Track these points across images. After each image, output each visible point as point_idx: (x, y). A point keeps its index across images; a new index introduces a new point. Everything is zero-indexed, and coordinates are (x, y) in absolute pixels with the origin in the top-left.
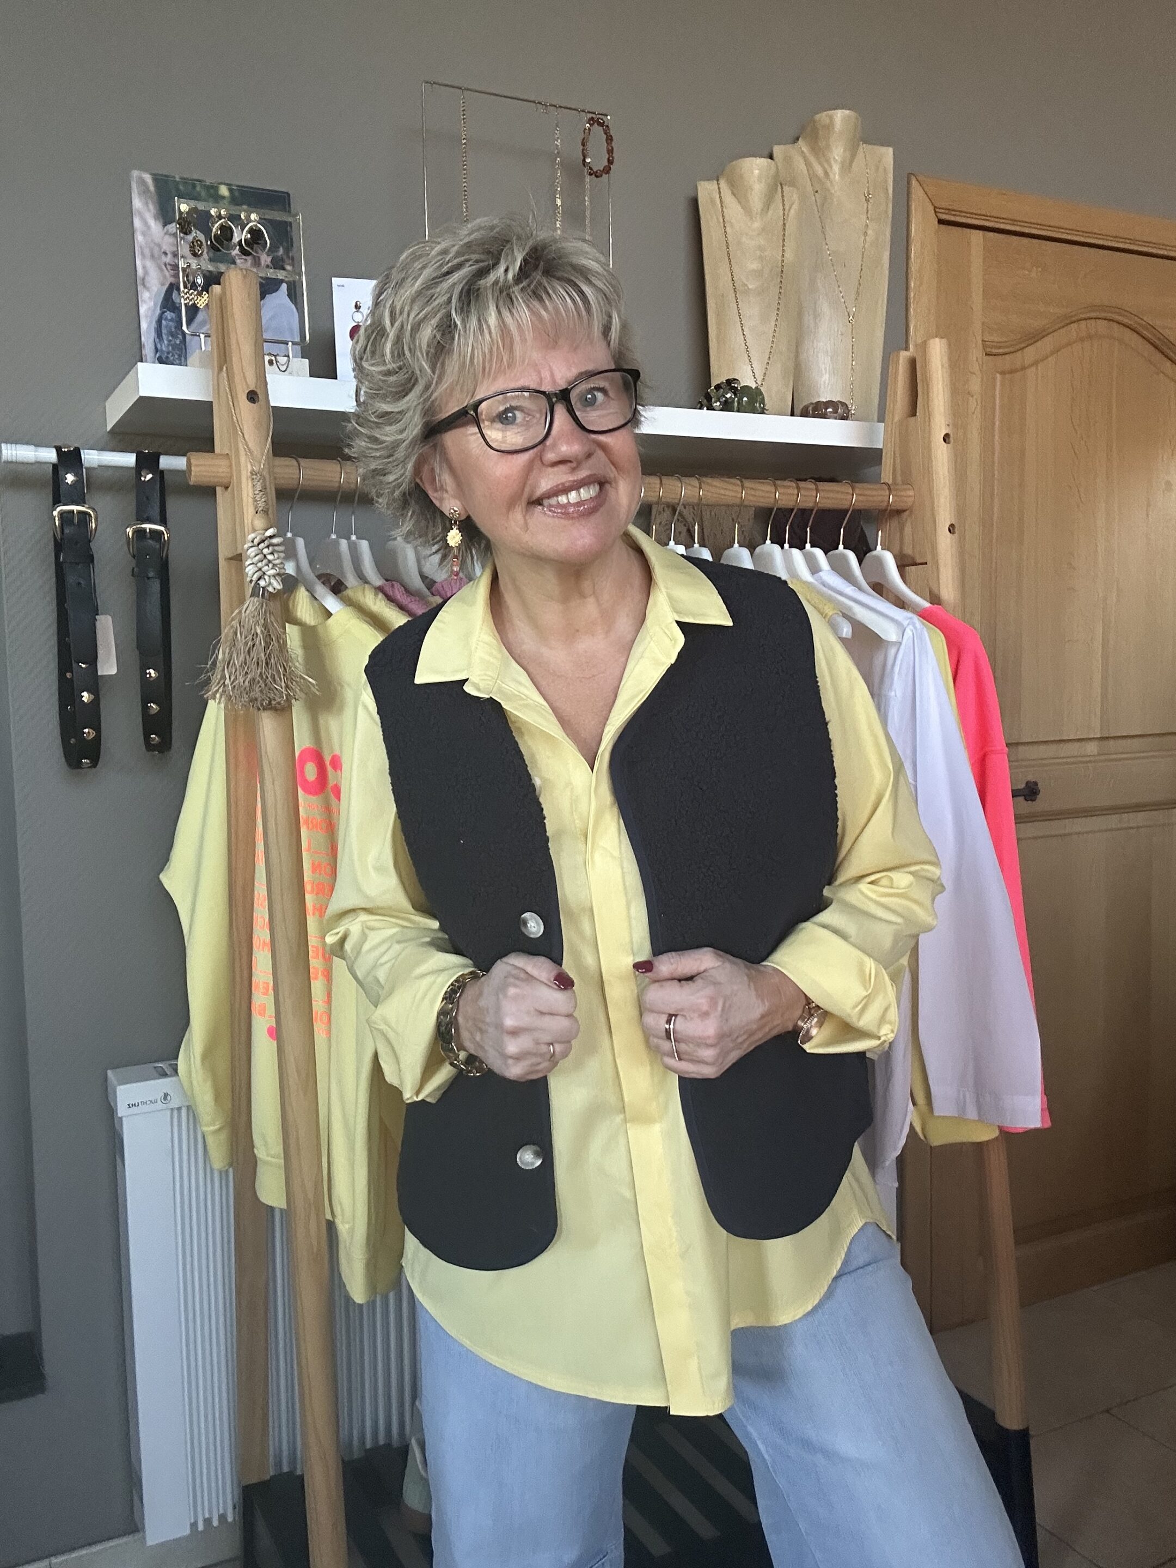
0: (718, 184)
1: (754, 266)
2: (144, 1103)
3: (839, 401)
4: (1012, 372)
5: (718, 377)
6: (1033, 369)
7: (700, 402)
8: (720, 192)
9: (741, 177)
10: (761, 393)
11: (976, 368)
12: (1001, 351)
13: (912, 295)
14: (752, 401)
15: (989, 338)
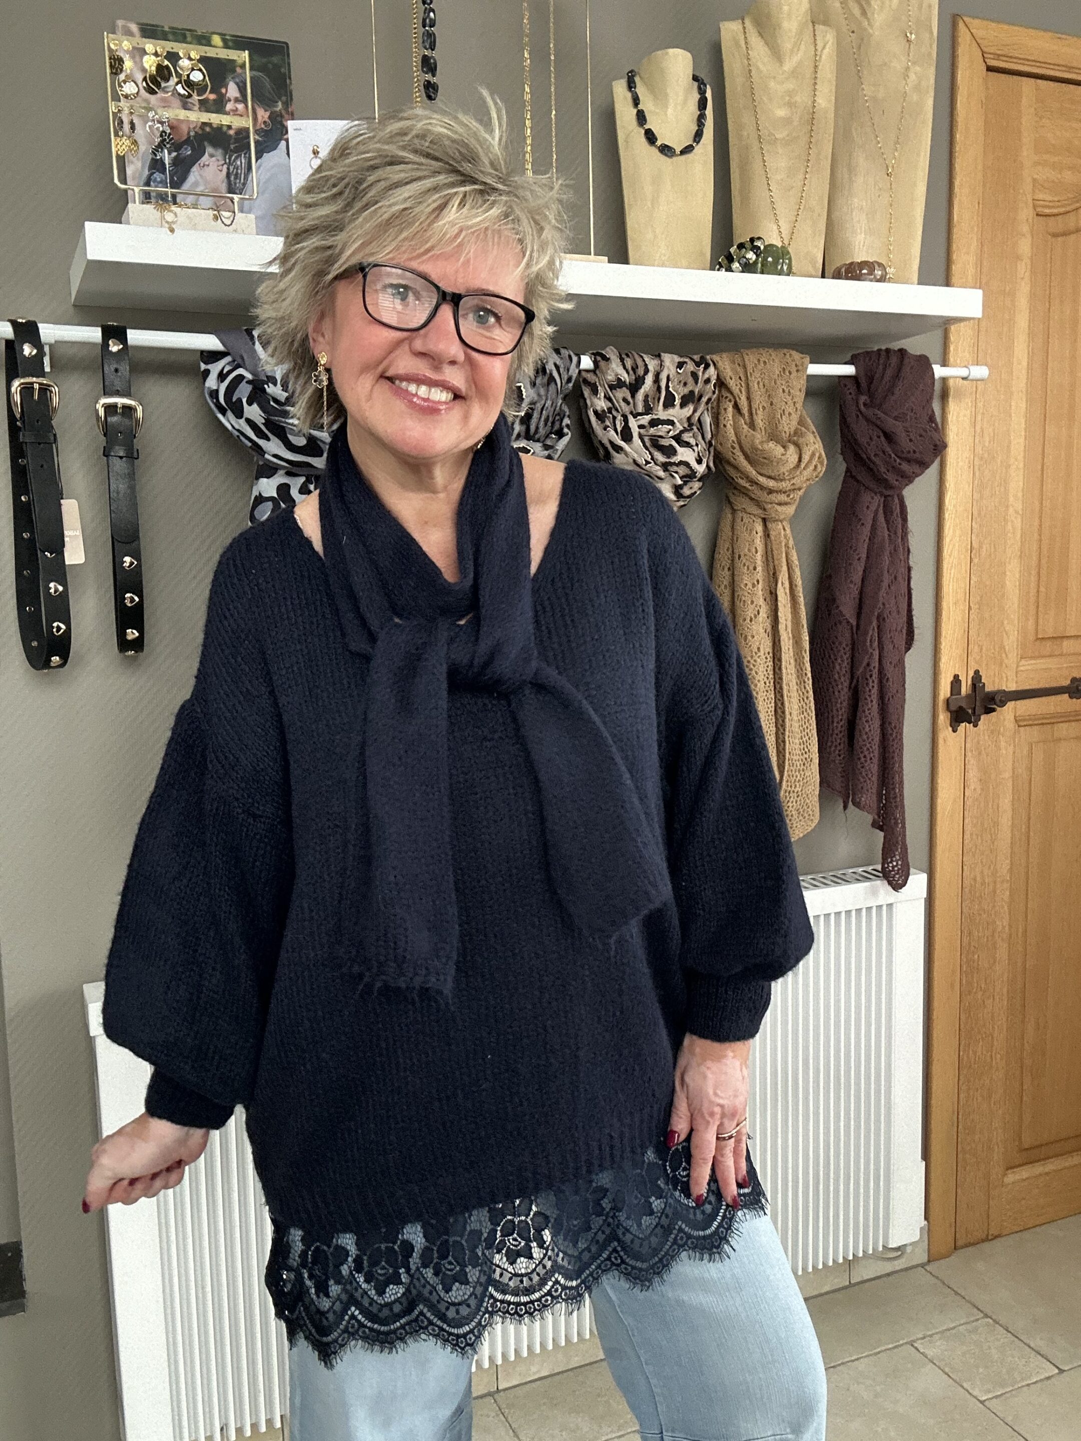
0: (743, 23)
1: (781, 113)
3: (877, 263)
4: (1064, 234)
5: (741, 235)
7: (720, 264)
8: (745, 32)
9: (768, 16)
10: (788, 253)
11: (1025, 229)
12: (1055, 211)
13: (957, 149)
14: (776, 262)
15: (1040, 196)
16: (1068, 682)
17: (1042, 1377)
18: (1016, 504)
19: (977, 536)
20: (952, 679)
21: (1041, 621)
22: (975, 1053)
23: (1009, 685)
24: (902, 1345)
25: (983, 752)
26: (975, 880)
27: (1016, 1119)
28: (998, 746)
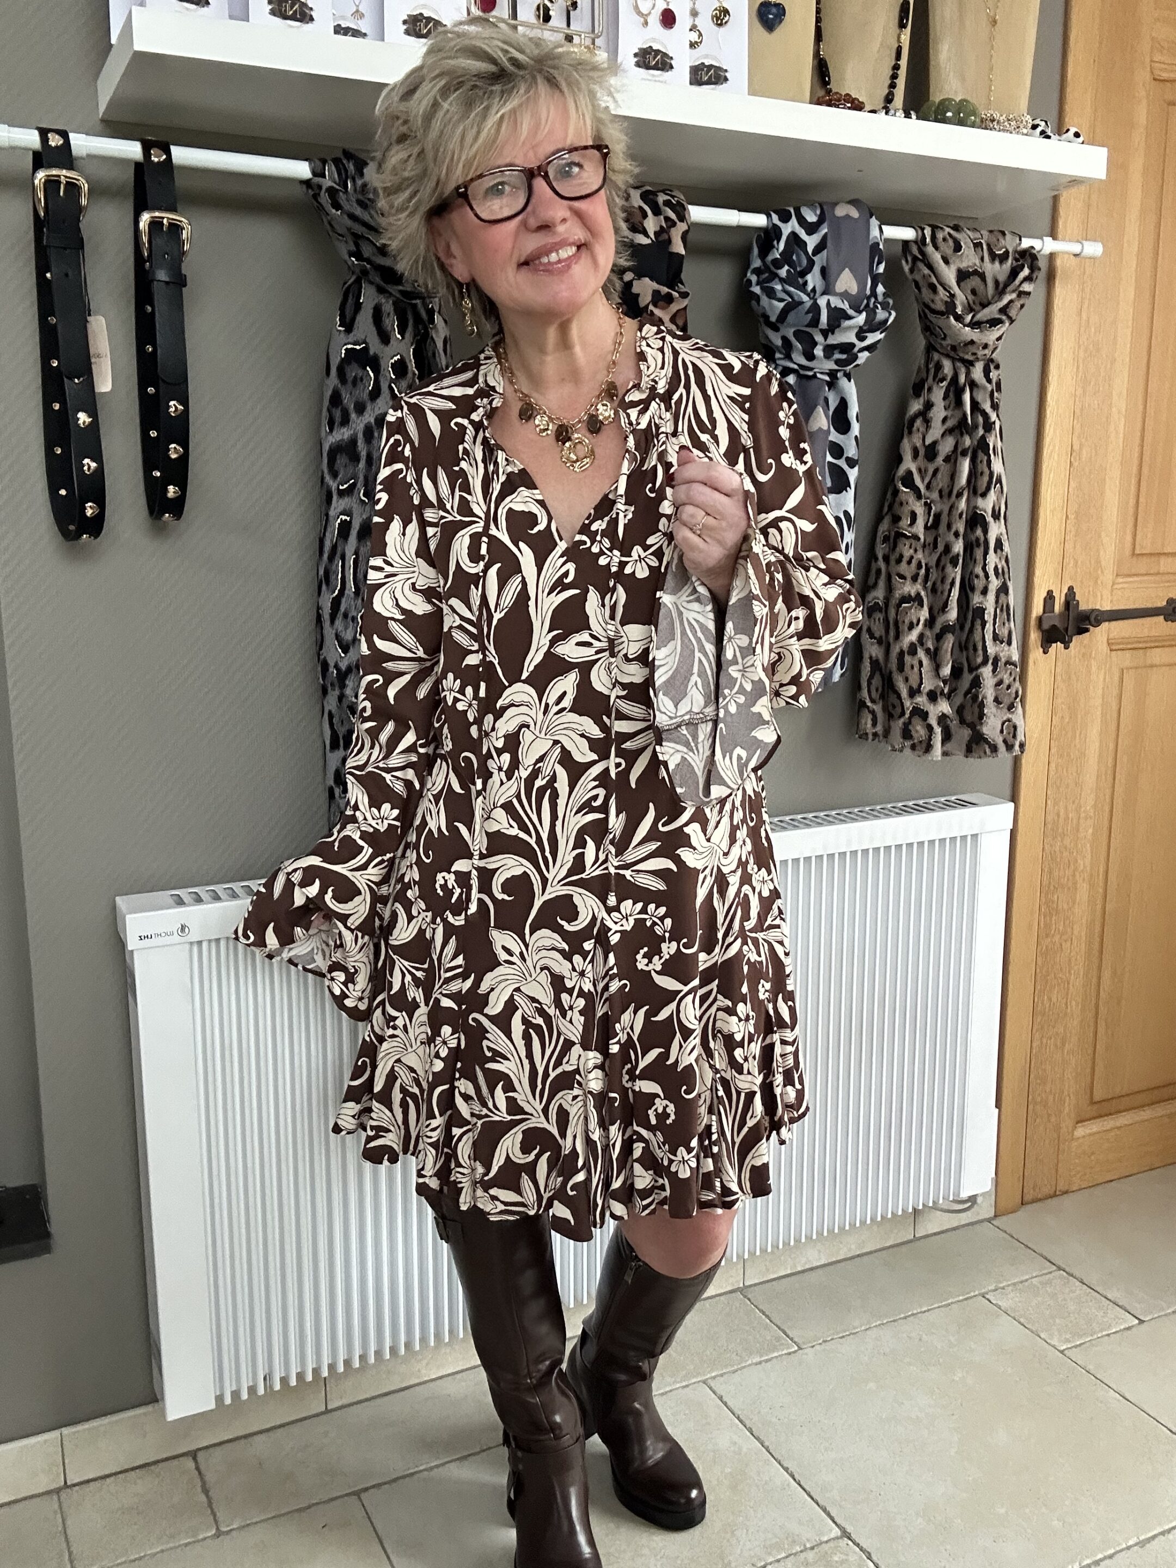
2: (157, 935)
11: (1141, 95)
12: (1171, 76)
15: (1157, 58)
16: (1164, 603)
17: (1122, 1327)
18: (1120, 403)
19: (1079, 437)
20: (1045, 594)
21: (1138, 537)
22: (1050, 999)
23: (1104, 605)
24: (973, 1297)
25: (1073, 677)
26: (1058, 816)
27: (1088, 1070)
28: (1089, 671)
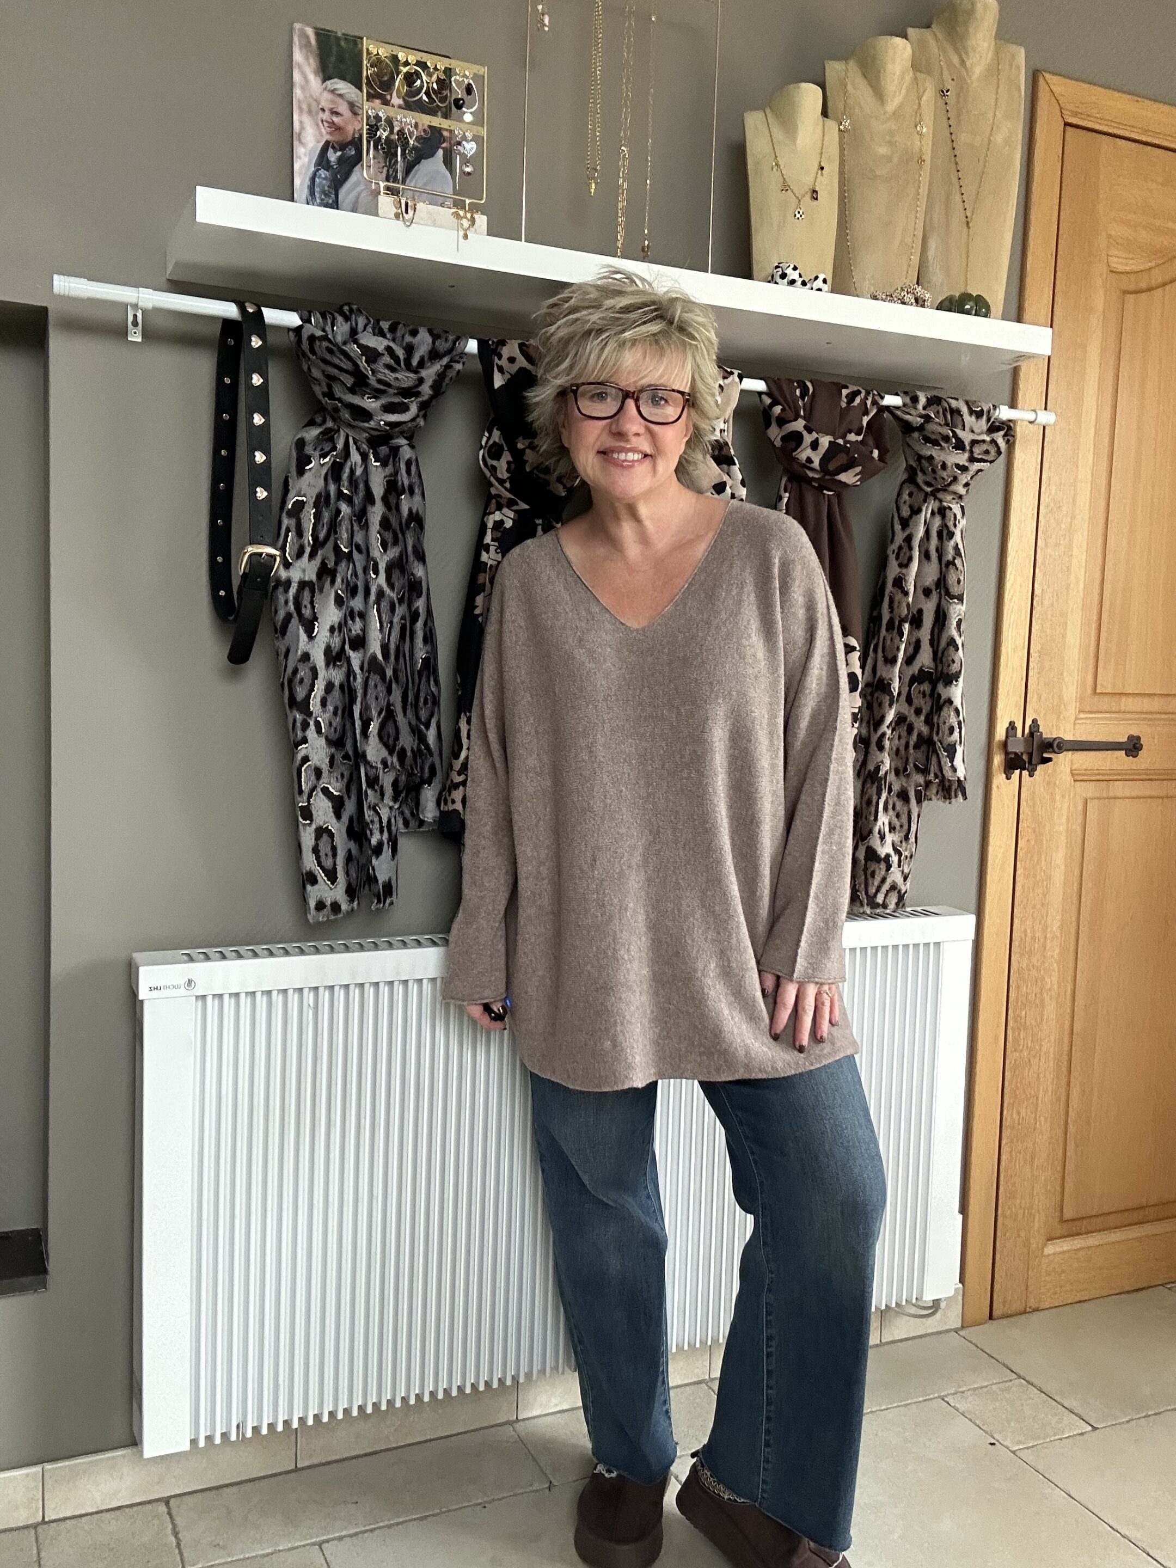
2: (166, 987)
4: (1136, 292)
6: (1160, 290)
11: (1099, 285)
12: (1128, 268)
15: (1112, 254)
16: (1125, 740)
17: (1075, 1433)
18: (1080, 555)
20: (1008, 724)
21: (1099, 678)
22: (1019, 1113)
23: (1067, 735)
24: (931, 1399)
25: (1038, 802)
26: (1024, 934)
27: (1058, 1188)
28: (1053, 799)
